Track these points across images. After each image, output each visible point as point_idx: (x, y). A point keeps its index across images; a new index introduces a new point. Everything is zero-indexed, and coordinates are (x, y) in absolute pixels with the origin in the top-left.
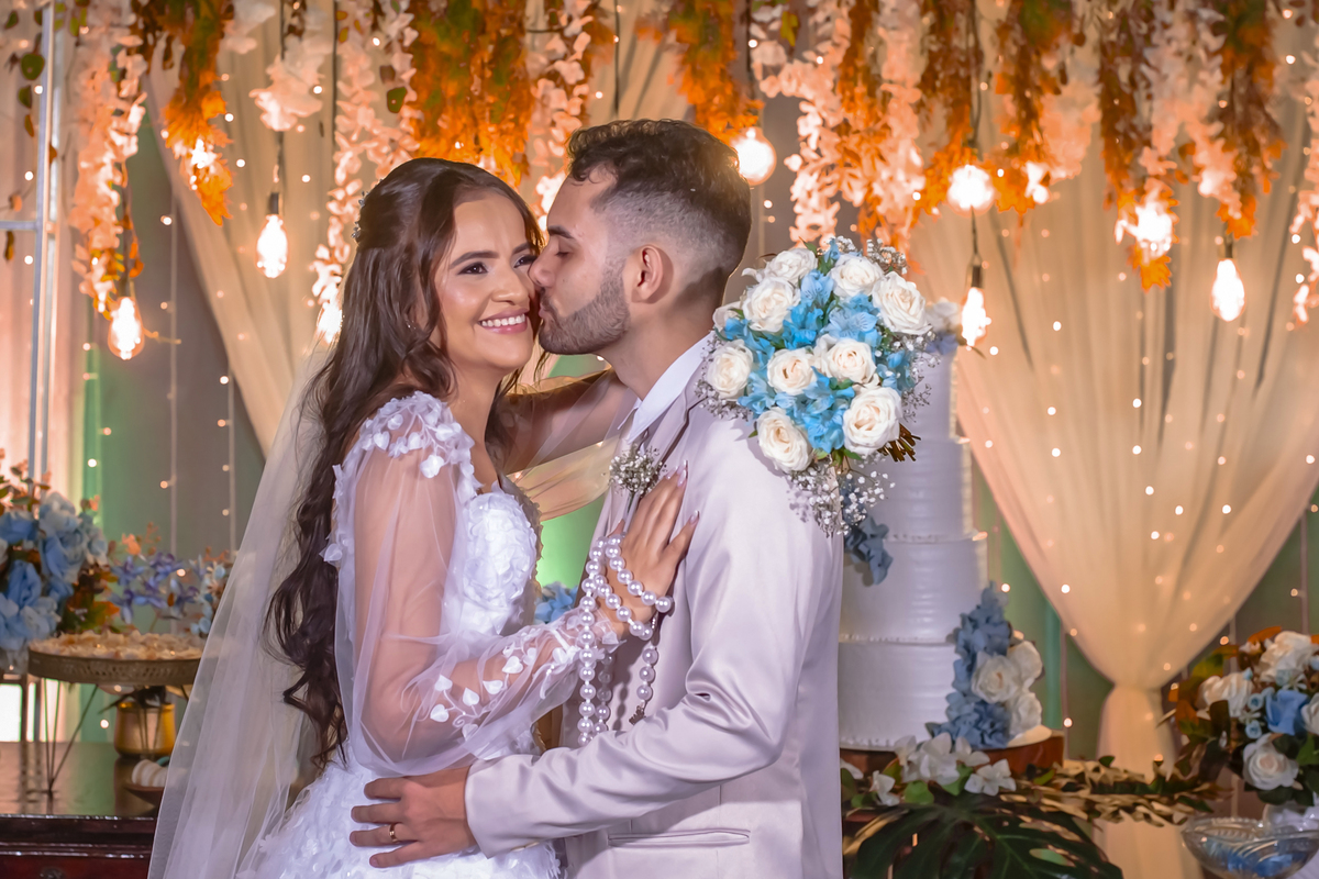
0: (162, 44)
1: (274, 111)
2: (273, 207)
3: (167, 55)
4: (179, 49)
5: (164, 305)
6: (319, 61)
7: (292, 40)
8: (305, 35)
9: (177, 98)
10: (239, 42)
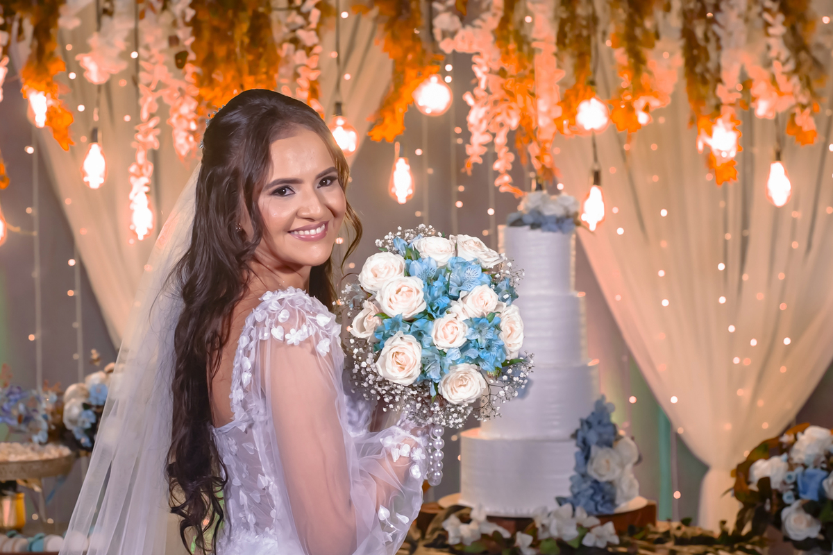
0: (15, 25)
1: (94, 71)
2: (93, 138)
3: (20, 31)
4: (29, 28)
5: (29, 210)
6: (125, 34)
7: (106, 19)
8: (115, 15)
9: (30, 62)
10: (68, 22)
